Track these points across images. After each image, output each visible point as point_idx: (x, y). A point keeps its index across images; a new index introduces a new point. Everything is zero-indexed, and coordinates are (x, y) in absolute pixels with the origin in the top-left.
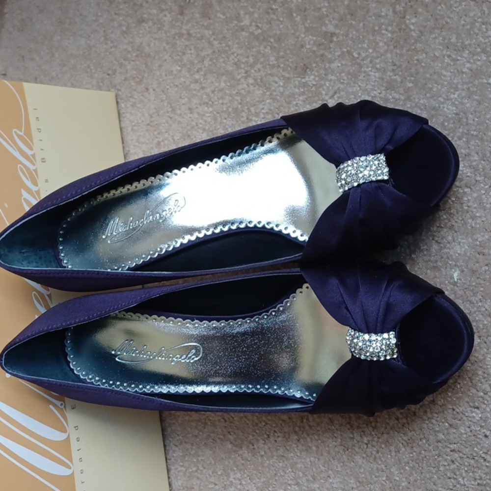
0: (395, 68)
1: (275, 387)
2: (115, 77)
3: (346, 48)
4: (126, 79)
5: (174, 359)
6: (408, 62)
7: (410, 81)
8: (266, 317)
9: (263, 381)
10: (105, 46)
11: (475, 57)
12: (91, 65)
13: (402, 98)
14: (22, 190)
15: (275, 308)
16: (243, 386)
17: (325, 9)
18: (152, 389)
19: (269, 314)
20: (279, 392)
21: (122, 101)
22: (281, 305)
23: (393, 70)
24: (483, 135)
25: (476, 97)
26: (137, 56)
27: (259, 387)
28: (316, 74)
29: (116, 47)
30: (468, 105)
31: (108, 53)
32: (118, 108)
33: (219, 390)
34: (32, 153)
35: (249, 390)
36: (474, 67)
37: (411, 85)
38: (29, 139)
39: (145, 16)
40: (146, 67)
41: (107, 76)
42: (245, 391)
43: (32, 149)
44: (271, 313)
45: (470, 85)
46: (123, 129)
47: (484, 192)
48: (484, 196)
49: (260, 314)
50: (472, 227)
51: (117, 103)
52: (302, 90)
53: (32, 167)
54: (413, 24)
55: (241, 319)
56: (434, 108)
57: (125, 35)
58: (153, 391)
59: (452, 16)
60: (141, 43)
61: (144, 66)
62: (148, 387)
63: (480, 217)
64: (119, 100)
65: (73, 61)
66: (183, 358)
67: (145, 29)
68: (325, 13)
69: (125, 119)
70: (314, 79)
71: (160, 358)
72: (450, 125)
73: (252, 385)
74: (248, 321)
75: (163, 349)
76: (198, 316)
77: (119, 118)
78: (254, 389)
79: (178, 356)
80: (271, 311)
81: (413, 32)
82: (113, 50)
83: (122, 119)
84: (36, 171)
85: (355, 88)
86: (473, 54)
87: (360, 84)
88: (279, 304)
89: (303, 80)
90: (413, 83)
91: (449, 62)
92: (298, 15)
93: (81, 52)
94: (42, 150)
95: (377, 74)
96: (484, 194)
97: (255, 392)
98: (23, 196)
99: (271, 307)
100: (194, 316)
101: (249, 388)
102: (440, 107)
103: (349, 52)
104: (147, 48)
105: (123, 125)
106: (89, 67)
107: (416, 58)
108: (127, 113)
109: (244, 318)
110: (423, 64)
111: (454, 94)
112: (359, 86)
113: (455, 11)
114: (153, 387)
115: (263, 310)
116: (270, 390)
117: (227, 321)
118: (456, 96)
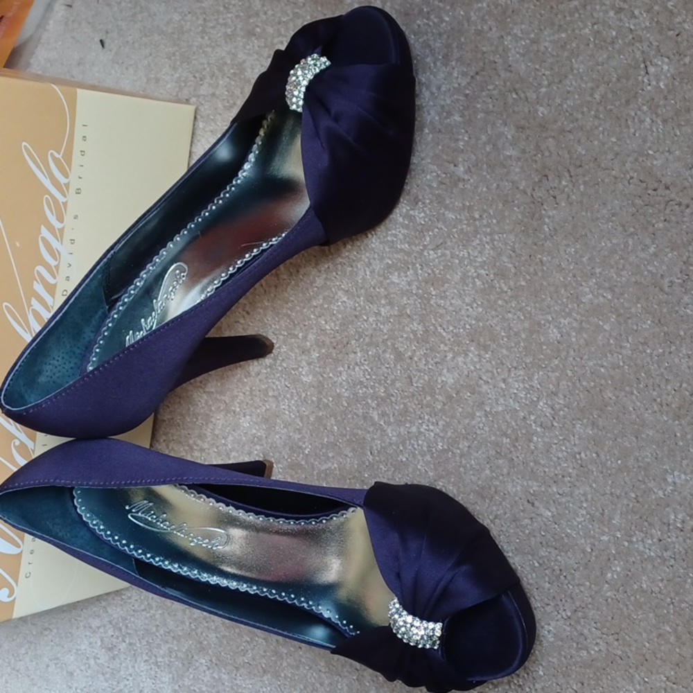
0: (513, 254)
1: (303, 599)
2: (201, 85)
3: (469, 202)
4: (213, 95)
5: (195, 540)
6: (530, 256)
7: (525, 279)
8: (313, 523)
9: (290, 590)
10: (200, 39)
11: (600, 291)
12: (177, 53)
13: (509, 293)
14: (43, 227)
15: (328, 516)
16: (265, 590)
17: (462, 143)
18: (160, 563)
19: (318, 521)
20: (305, 605)
21: (202, 119)
22: (336, 515)
23: (510, 257)
24: (577, 381)
25: (585, 336)
26: (234, 74)
27: (283, 594)
28: (428, 212)
29: (213, 48)
30: (574, 339)
31: (201, 51)
32: (194, 125)
33: (236, 587)
34: (66, 181)
35: (271, 596)
36: (596, 301)
37: (523, 283)
38: (67, 164)
39: (258, 30)
40: (241, 93)
41: (193, 79)
42: (266, 596)
43: (67, 177)
44: (321, 521)
45: (584, 318)
46: (193, 155)
47: (556, 442)
48: (554, 446)
49: (308, 519)
50: (532, 471)
51: (195, 118)
52: (406, 222)
53: (61, 199)
54: (549, 217)
55: (284, 519)
56: (539, 324)
57: (228, 40)
58: (161, 565)
59: (593, 231)
60: (244, 62)
61: (240, 90)
62: (157, 559)
63: (544, 466)
64: (198, 117)
65: (156, 37)
66: (205, 542)
67: (253, 46)
68: (462, 147)
69: (199, 144)
70: (424, 218)
71: (179, 534)
72: (548, 351)
73: (276, 590)
74: (292, 523)
75: (185, 525)
76: (235, 503)
77: (192, 137)
78: (277, 596)
79: (199, 538)
80: (321, 518)
81: (546, 226)
82: (209, 50)
83: (195, 141)
84: (65, 204)
85: (462, 253)
86: (600, 286)
87: (470, 251)
88: (333, 513)
89: (411, 212)
90: (526, 282)
91: (572, 281)
92: (431, 132)
93: (170, 31)
94: (80, 178)
95: (492, 252)
96: (556, 444)
97: (278, 600)
98: (41, 234)
99: (323, 514)
100: (231, 501)
101: (271, 594)
102: (545, 325)
103: (470, 208)
104: (249, 70)
105: (194, 150)
106: (174, 55)
107: (539, 256)
108: (203, 137)
109: (287, 518)
110: (545, 268)
111: (565, 319)
112: (469, 253)
113: (599, 227)
114: (163, 561)
115: (313, 515)
116: (295, 601)
117: (266, 516)
118: (566, 322)
